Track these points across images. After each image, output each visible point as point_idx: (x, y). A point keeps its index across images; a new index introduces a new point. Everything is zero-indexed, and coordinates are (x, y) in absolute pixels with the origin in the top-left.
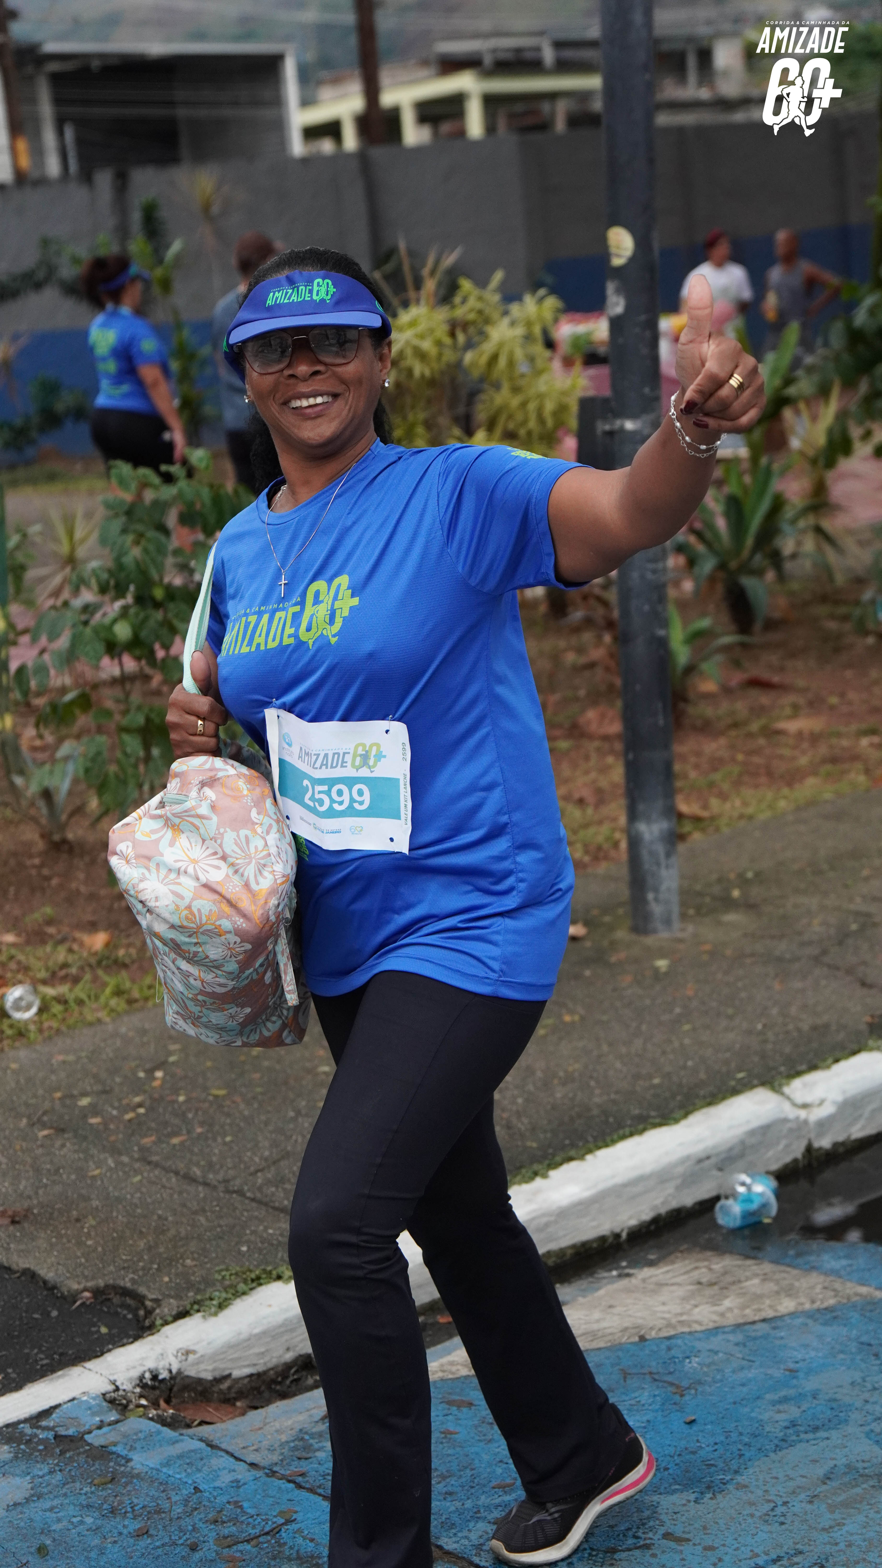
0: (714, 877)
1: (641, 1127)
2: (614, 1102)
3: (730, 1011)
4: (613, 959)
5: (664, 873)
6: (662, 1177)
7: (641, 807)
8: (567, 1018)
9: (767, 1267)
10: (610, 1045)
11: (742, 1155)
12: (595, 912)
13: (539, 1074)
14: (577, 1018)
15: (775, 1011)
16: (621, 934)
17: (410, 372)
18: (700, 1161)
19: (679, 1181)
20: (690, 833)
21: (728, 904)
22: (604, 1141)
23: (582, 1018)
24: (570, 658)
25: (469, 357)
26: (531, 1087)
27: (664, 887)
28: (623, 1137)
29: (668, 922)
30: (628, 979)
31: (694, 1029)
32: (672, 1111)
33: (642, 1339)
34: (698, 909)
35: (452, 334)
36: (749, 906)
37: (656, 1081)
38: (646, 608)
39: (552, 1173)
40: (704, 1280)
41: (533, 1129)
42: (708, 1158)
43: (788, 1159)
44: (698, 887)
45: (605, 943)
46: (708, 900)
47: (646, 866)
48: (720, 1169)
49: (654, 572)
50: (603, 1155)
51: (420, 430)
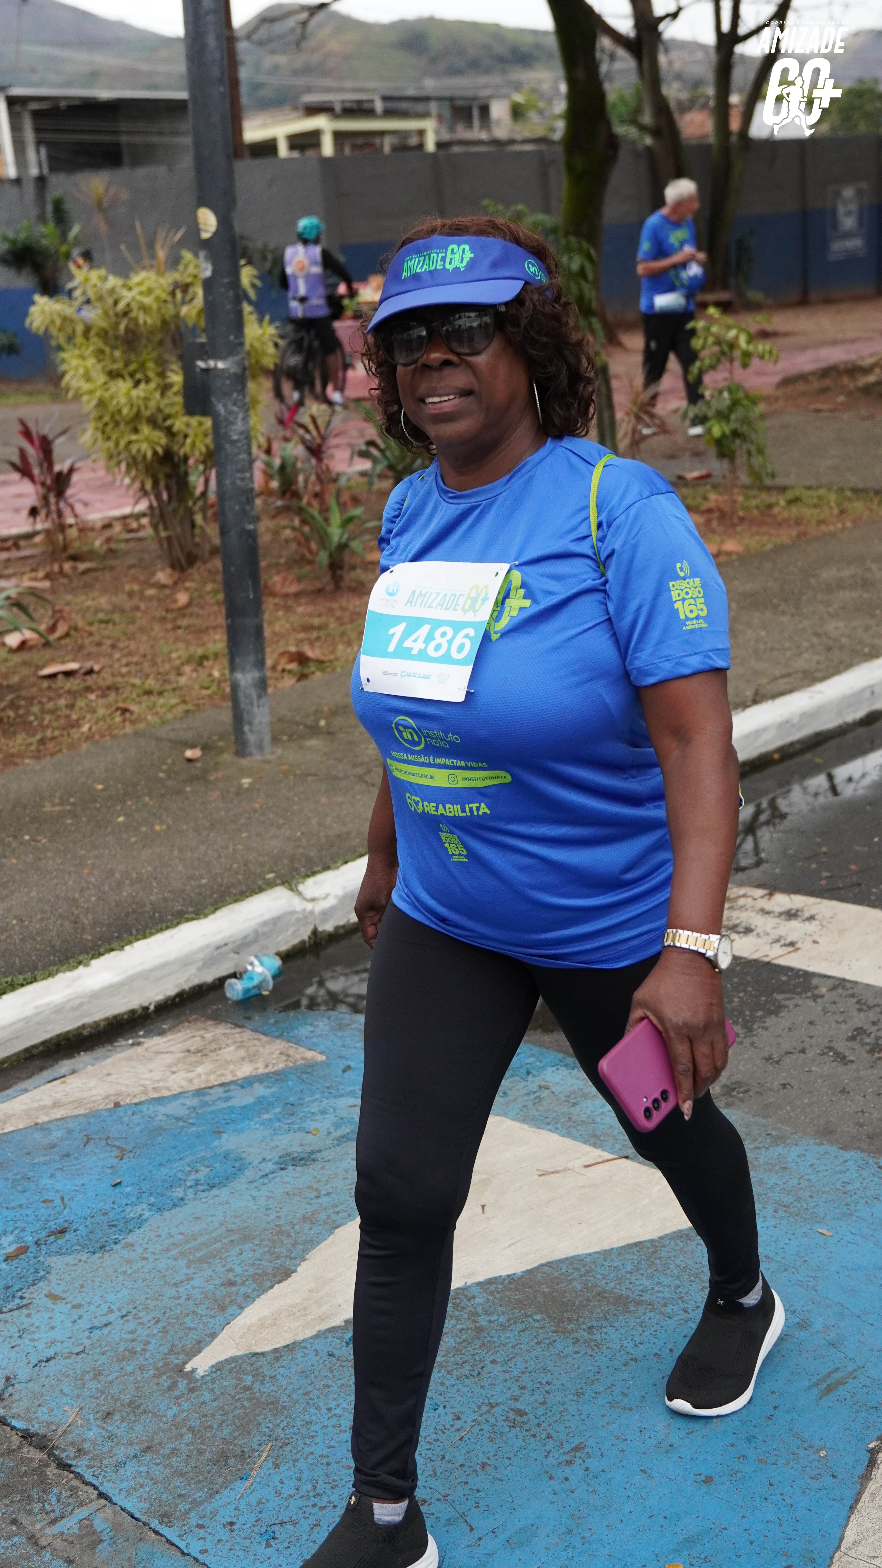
0: (313, 708)
1: (176, 921)
2: (165, 900)
3: (281, 821)
4: (212, 778)
5: (256, 710)
6: (184, 962)
7: (238, 661)
8: (158, 828)
9: (248, 1034)
10: (181, 850)
11: (256, 941)
12: (215, 738)
13: (118, 876)
14: (164, 827)
15: (314, 821)
16: (227, 757)
17: (136, 320)
18: (218, 948)
19: (200, 964)
20: (313, 673)
21: (314, 731)
22: (144, 932)
23: (169, 827)
24: (287, 533)
25: (184, 310)
26: (106, 888)
27: (257, 721)
28: (161, 930)
29: (260, 747)
30: (216, 794)
31: (248, 838)
32: (205, 908)
33: (117, 1105)
34: (290, 736)
35: (173, 294)
36: (329, 733)
37: (204, 881)
38: (237, 508)
39: (94, 962)
40: (192, 1049)
41: (94, 924)
42: (226, 945)
43: (296, 941)
44: (298, 718)
45: (212, 763)
46: (301, 727)
47: (243, 706)
48: (237, 953)
49: (243, 479)
50: (140, 945)
51: (151, 365)
